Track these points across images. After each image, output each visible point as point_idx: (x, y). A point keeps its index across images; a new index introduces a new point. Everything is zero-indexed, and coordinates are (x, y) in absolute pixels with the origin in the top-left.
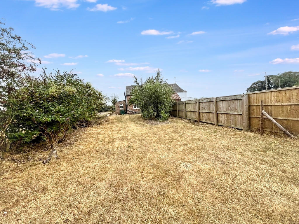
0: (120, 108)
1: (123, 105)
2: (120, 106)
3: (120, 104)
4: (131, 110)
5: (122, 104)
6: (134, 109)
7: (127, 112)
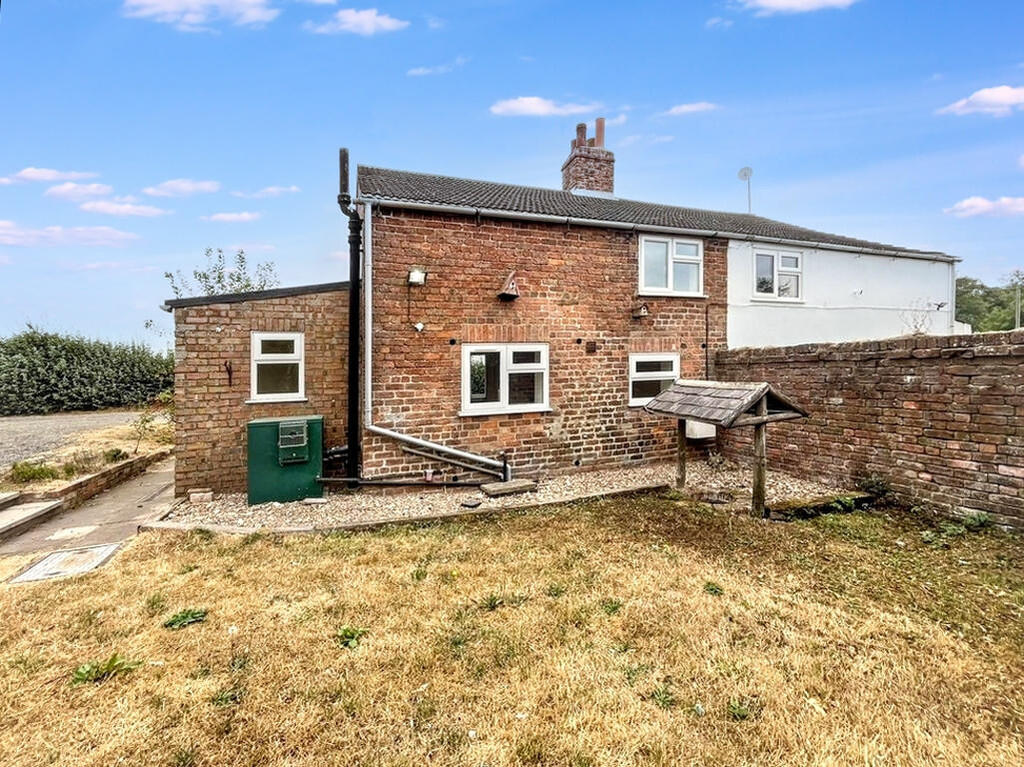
0: (256, 397)
1: (310, 346)
2: (258, 356)
3: (257, 339)
4: (428, 425)
5: (299, 339)
6: (469, 408)
7: (352, 460)
